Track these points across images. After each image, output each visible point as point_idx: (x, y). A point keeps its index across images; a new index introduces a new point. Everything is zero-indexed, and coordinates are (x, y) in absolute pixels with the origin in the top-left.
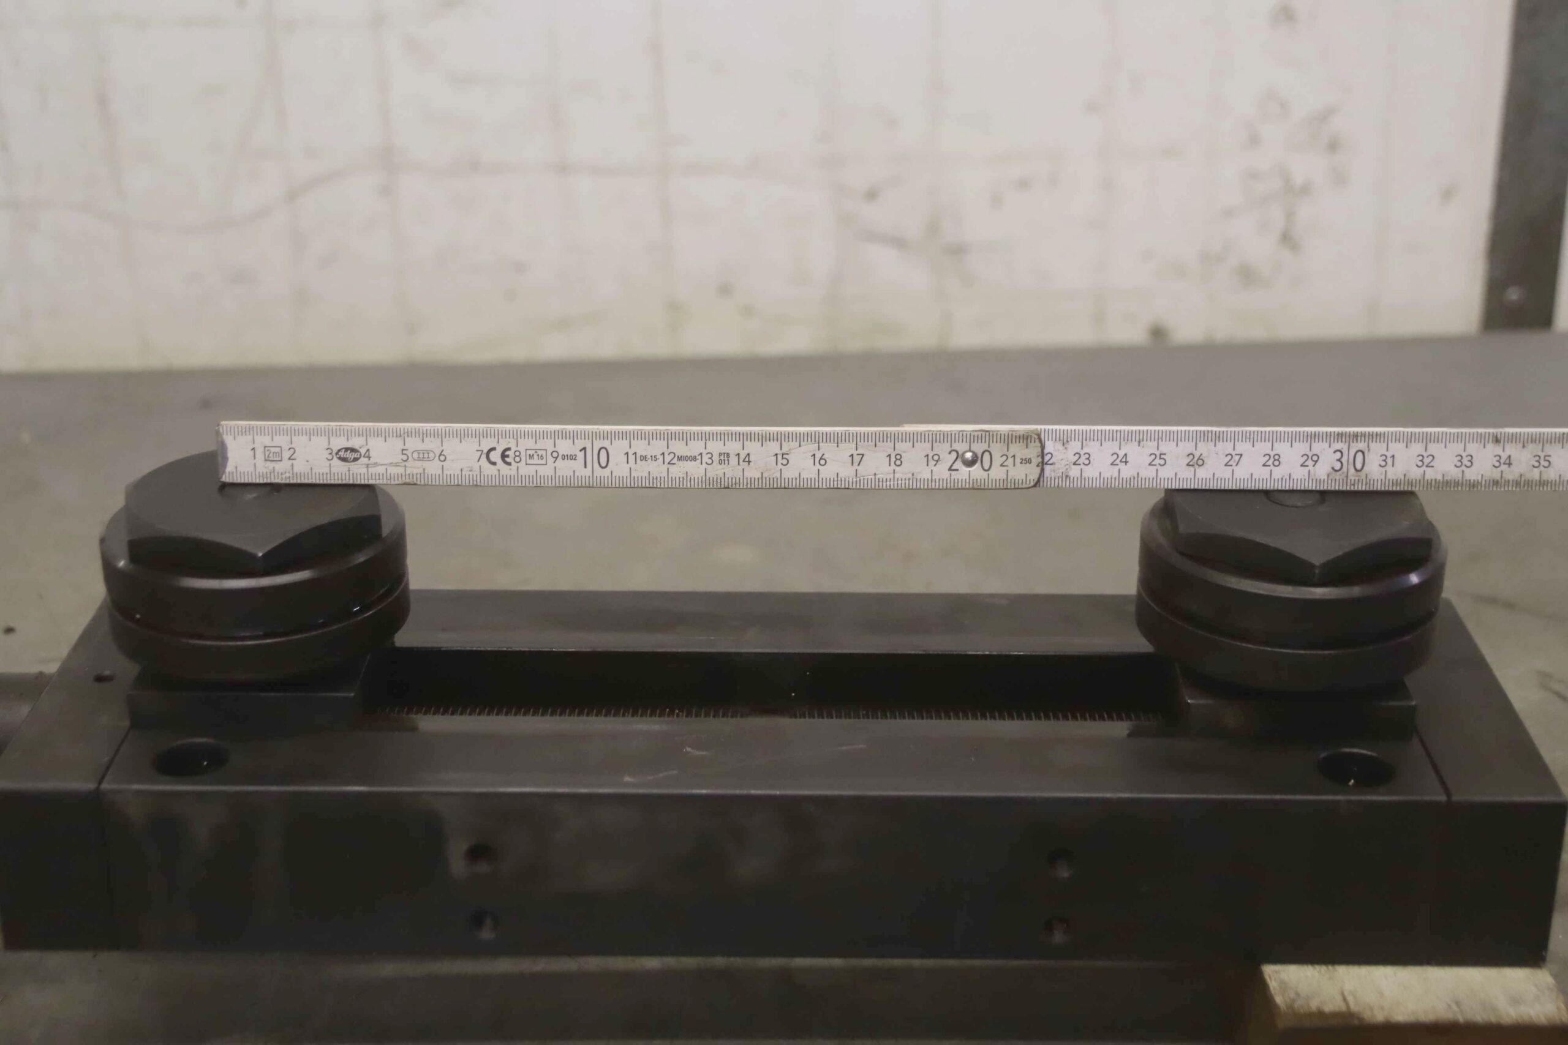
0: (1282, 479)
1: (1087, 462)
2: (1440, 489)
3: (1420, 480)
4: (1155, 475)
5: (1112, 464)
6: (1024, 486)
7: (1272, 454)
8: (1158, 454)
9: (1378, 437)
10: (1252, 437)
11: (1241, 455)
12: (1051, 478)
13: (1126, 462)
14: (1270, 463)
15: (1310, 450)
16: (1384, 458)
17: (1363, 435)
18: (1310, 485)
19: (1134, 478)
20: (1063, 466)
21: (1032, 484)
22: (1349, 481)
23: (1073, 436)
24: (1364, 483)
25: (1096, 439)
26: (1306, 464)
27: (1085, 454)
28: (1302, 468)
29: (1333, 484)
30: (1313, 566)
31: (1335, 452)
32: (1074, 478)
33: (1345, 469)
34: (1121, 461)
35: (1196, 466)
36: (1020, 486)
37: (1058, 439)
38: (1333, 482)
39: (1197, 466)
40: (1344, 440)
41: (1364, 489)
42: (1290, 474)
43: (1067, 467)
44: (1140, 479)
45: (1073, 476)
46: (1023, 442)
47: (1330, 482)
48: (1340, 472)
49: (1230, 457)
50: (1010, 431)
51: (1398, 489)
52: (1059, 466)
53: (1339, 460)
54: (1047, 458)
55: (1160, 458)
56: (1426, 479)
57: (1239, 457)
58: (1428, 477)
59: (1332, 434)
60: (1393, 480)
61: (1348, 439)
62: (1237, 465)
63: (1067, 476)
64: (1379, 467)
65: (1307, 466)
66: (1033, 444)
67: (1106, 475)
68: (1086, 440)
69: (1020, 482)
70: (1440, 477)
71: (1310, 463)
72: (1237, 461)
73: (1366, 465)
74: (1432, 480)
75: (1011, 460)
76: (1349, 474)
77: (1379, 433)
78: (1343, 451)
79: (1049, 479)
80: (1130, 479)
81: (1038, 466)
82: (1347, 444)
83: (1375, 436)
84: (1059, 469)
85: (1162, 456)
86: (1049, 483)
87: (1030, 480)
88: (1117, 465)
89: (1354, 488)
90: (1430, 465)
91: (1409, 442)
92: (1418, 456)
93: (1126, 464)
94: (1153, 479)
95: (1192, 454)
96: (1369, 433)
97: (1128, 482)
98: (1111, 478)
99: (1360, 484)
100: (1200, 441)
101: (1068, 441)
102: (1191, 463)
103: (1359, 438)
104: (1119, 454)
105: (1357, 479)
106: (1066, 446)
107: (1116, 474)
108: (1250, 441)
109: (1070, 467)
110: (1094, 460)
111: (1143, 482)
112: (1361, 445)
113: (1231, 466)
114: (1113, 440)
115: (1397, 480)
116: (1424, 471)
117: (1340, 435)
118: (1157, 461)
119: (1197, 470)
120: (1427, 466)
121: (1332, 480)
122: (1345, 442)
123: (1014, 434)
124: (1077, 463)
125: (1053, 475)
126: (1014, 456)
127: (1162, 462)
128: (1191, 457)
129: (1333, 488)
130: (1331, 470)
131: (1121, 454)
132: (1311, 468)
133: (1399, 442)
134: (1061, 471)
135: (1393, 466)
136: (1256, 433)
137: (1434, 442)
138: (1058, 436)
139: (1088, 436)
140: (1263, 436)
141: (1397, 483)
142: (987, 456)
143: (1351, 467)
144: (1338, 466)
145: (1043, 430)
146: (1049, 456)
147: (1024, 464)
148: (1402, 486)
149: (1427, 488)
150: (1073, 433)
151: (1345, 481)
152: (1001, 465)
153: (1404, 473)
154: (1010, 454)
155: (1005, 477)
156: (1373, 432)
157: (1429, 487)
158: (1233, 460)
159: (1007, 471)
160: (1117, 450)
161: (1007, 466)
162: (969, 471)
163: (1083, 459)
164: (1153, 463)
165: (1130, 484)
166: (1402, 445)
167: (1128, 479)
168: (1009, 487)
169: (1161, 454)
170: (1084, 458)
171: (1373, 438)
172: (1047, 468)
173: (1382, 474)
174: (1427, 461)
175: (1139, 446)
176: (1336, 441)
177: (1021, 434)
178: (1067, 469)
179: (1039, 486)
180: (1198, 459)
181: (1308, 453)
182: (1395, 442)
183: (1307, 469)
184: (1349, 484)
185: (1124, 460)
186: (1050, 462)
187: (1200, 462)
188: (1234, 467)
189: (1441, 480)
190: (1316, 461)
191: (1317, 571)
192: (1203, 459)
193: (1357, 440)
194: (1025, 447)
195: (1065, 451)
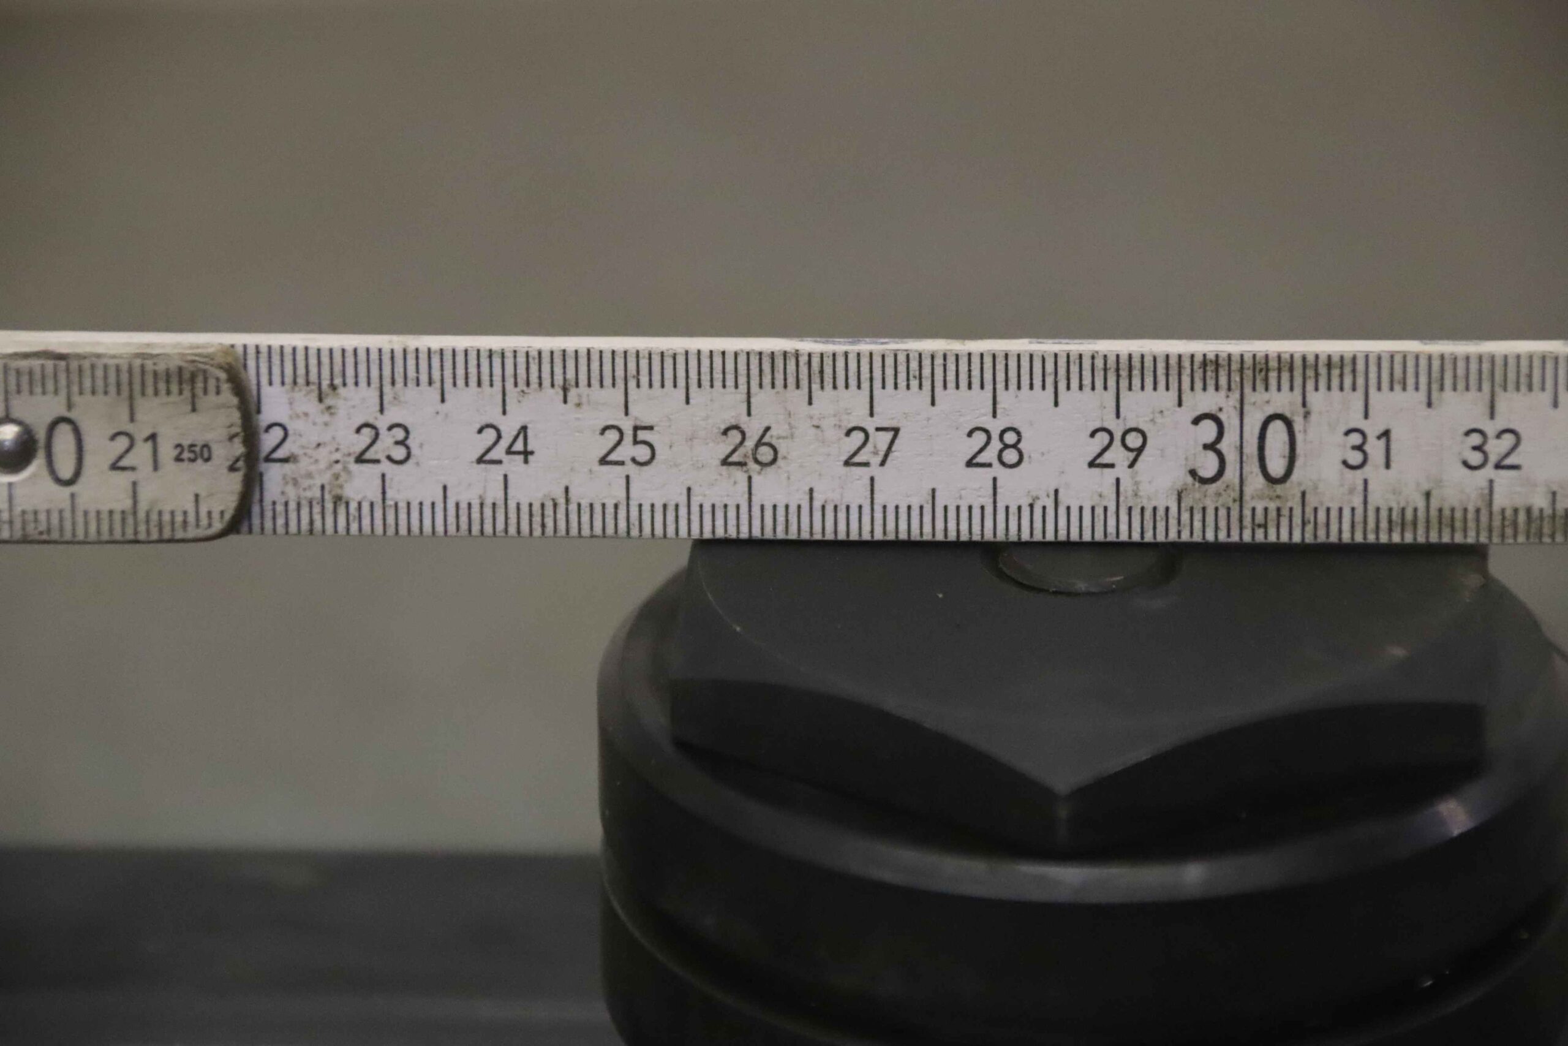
0: (1031, 506)
1: (399, 453)
2: (1547, 540)
3: (1478, 511)
4: (622, 494)
5: (480, 460)
6: (192, 533)
7: (995, 426)
8: (627, 426)
9: (1336, 372)
10: (927, 372)
11: (896, 431)
12: (286, 504)
13: (526, 454)
14: (989, 455)
15: (1118, 416)
16: (1355, 439)
17: (1286, 364)
18: (1124, 527)
19: (555, 505)
20: (322, 465)
21: (218, 526)
22: (1247, 513)
23: (350, 372)
24: (1297, 520)
25: (424, 378)
26: (1107, 458)
27: (390, 428)
28: (1096, 471)
29: (1197, 525)
30: (1047, 794)
31: (1196, 421)
32: (360, 504)
33: (1231, 473)
34: (509, 451)
35: (753, 466)
36: (180, 535)
37: (301, 380)
38: (1198, 517)
39: (757, 467)
40: (1223, 381)
41: (1297, 538)
42: (1056, 492)
43: (338, 467)
44: (573, 507)
45: (358, 498)
46: (181, 392)
47: (1186, 516)
48: (1219, 483)
49: (858, 437)
50: (138, 355)
51: (1409, 538)
52: (313, 468)
53: (1210, 447)
54: (269, 440)
55: (636, 442)
56: (1496, 507)
57: (889, 435)
58: (1500, 500)
59: (1186, 363)
60: (1390, 510)
61: (1236, 378)
62: (883, 463)
63: (337, 499)
64: (1342, 467)
65: (1111, 466)
66: (212, 397)
67: (461, 494)
68: (393, 383)
69: (179, 518)
70: (1540, 502)
71: (1117, 455)
72: (883, 448)
73: (1299, 463)
74: (1516, 511)
75: (143, 451)
76: (1248, 491)
77: (1336, 359)
78: (1223, 417)
79: (280, 508)
80: (543, 506)
81: (232, 469)
82: (1236, 395)
83: (1323, 371)
84: (310, 475)
85: (642, 435)
86: (280, 521)
87: (209, 513)
88: (499, 462)
89: (1266, 536)
90: (1508, 461)
91: (1435, 386)
92: (1468, 433)
93: (526, 461)
94: (616, 506)
95: (736, 427)
96: (1304, 359)
97: (537, 519)
98: (482, 505)
99: (1284, 522)
100: (761, 386)
101: (333, 387)
102: (735, 458)
103: (1273, 375)
104: (502, 428)
105: (1272, 506)
106: (329, 401)
107: (495, 493)
108: (921, 386)
109: (345, 469)
110: (421, 446)
111: (585, 518)
112: (1282, 400)
113: (866, 464)
114: (479, 384)
115: (1403, 510)
116: (1491, 482)
117: (1210, 368)
118: (626, 451)
119: (756, 479)
120: (1498, 466)
121: (1192, 509)
122: (1229, 389)
123: (149, 364)
124: (368, 455)
125: (292, 493)
126: (153, 437)
127: (643, 453)
128: (735, 437)
129: (1197, 537)
130: (1190, 479)
131: (509, 429)
132: (1121, 471)
133: (1404, 389)
134: (318, 482)
135: (1388, 466)
136: (939, 361)
137: (1518, 389)
138: (301, 371)
139: (399, 369)
140: (963, 368)
141: (1402, 520)
142: (64, 441)
143: (1252, 467)
144: (1208, 465)
145: (251, 352)
146: (277, 433)
147: (186, 464)
148: (1421, 531)
149: (1503, 536)
150: (350, 360)
151: (1235, 514)
152: (115, 467)
153: (1426, 486)
154: (141, 432)
155: (128, 504)
156: (1317, 357)
157: (1509, 531)
158: (869, 446)
159: (134, 484)
160: (493, 415)
161: (133, 469)
162: (10, 485)
163: (386, 443)
164: (613, 457)
165: (543, 526)
166: (1414, 398)
167: (536, 508)
168: (142, 536)
169: (636, 429)
170: (391, 441)
171: (1317, 375)
172: (273, 476)
173: (1352, 491)
174: (1497, 448)
175: (565, 401)
176: (1199, 385)
177: (173, 365)
178: (337, 477)
179: (250, 531)
180: (759, 443)
181: (1111, 423)
182: (1392, 389)
183: (1109, 475)
184: (1247, 521)
185: (519, 446)
186: (280, 454)
187: (765, 454)
188: (875, 470)
189: (1548, 511)
190: (1140, 450)
191: (1063, 812)
192: (774, 442)
193: (1266, 380)
194: (189, 407)
195: (326, 417)
